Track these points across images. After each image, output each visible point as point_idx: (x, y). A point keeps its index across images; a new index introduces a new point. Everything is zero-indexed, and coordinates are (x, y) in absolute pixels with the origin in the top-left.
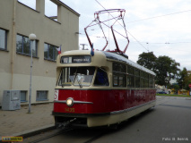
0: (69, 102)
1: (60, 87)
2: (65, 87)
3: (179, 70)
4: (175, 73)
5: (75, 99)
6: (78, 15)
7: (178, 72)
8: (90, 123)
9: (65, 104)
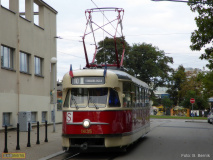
1: (75, 109)
3: (171, 70)
4: (165, 76)
6: (55, 12)
7: (170, 74)
8: (107, 143)
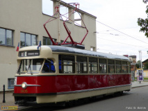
0: (24, 85)
1: (18, 75)
2: (21, 75)
5: (28, 83)
6: (95, 18)
9: (21, 87)
